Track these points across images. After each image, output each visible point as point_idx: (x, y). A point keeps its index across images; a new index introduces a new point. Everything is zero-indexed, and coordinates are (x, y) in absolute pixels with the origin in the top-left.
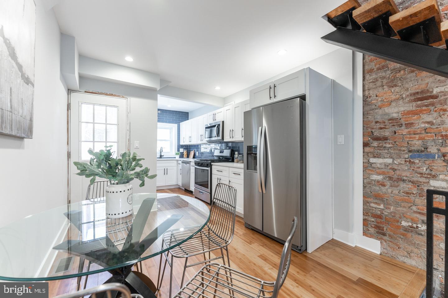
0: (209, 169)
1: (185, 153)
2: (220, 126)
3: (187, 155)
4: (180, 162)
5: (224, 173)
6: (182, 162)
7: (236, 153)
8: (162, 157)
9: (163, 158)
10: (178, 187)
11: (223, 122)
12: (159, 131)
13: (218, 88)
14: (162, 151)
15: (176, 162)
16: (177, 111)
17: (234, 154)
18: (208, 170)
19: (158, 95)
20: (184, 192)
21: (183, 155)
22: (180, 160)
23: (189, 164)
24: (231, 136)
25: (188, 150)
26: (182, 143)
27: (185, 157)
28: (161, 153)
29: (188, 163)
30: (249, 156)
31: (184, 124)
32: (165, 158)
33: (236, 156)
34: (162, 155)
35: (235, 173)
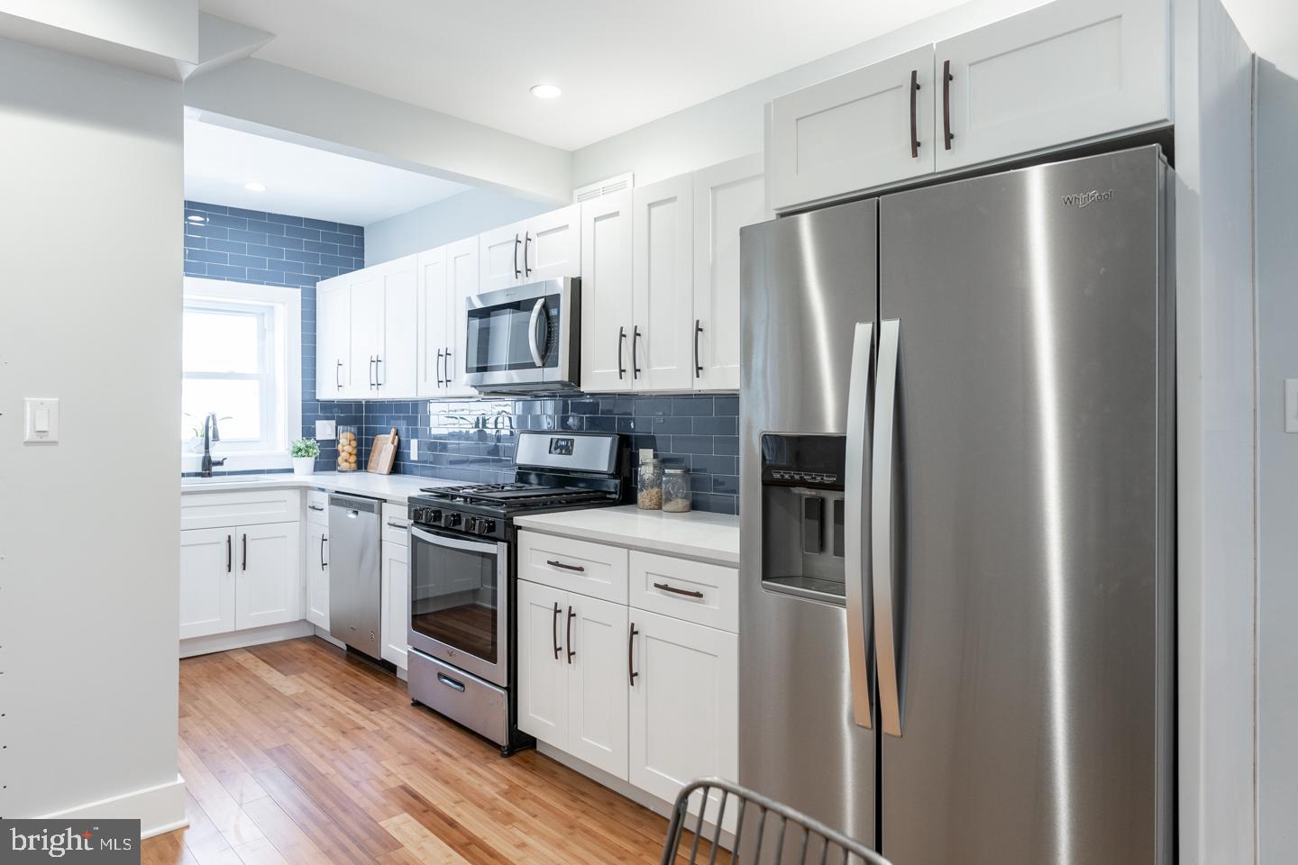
0: (499, 549)
1: (346, 445)
2: (558, 306)
3: (359, 454)
4: (322, 500)
5: (595, 580)
6: (334, 501)
7: (646, 455)
8: (214, 469)
9: (223, 474)
10: (310, 633)
11: (577, 285)
12: (192, 323)
13: (547, 91)
14: (216, 437)
15: (294, 497)
16: (298, 220)
17: (634, 462)
18: (493, 557)
19: (187, 110)
20: (342, 664)
21: (336, 454)
22: (323, 490)
23: (374, 516)
24: (627, 365)
25: (360, 431)
26: (326, 392)
27: (344, 465)
28: (207, 447)
29: (369, 508)
30: (777, 492)
31: (336, 292)
32: (231, 473)
33: (646, 471)
34: (215, 455)
35: (665, 588)
